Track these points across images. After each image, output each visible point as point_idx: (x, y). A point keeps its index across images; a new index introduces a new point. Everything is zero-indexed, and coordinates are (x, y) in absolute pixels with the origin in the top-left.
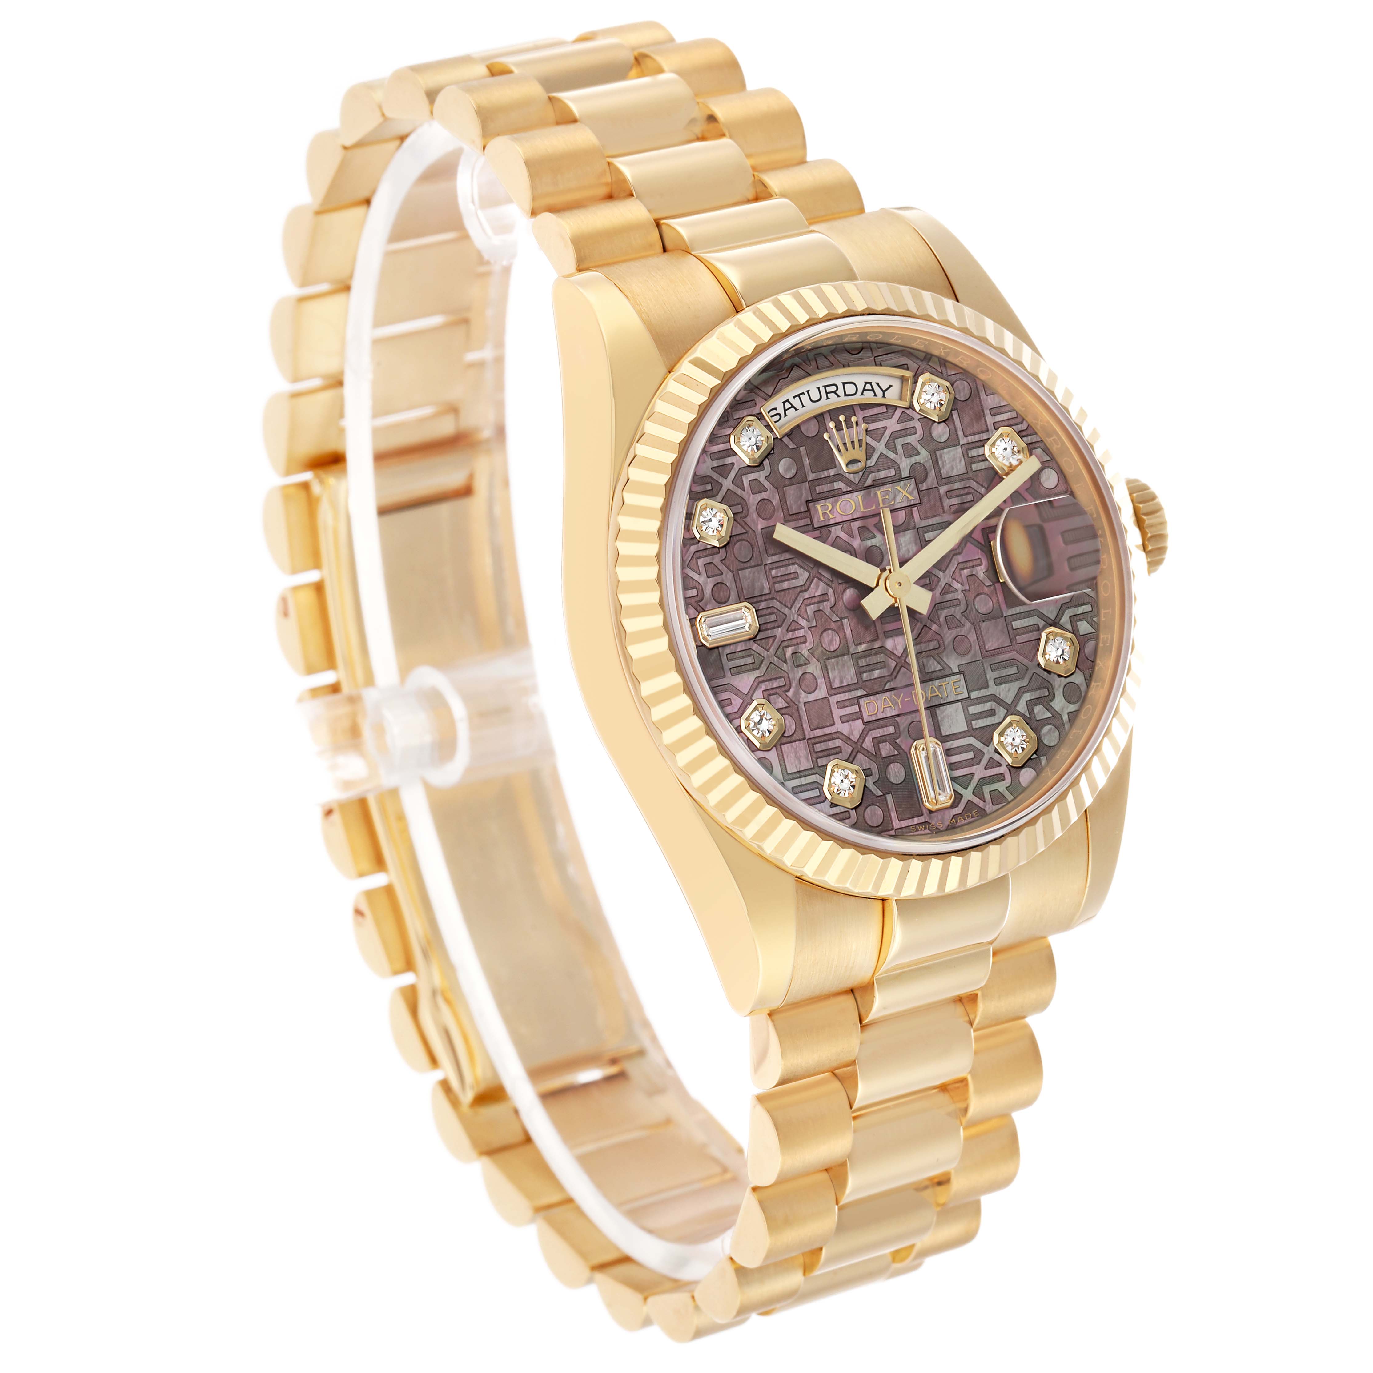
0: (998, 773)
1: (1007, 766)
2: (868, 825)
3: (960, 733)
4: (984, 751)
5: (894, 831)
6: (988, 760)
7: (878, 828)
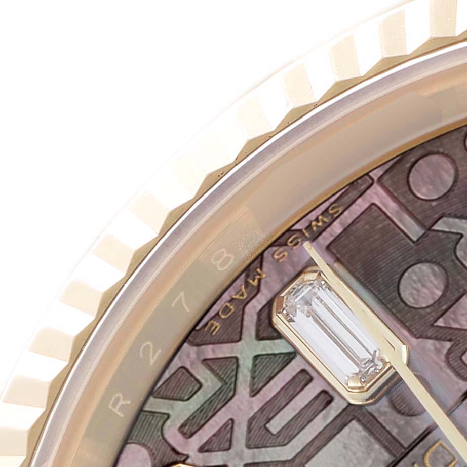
0: (201, 431)
1: (188, 457)
2: (438, 153)
3: (319, 449)
4: (251, 451)
5: (376, 179)
6: (234, 442)
7: (413, 160)
